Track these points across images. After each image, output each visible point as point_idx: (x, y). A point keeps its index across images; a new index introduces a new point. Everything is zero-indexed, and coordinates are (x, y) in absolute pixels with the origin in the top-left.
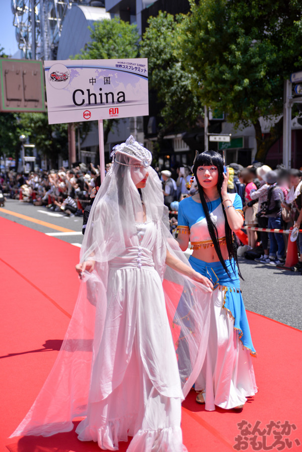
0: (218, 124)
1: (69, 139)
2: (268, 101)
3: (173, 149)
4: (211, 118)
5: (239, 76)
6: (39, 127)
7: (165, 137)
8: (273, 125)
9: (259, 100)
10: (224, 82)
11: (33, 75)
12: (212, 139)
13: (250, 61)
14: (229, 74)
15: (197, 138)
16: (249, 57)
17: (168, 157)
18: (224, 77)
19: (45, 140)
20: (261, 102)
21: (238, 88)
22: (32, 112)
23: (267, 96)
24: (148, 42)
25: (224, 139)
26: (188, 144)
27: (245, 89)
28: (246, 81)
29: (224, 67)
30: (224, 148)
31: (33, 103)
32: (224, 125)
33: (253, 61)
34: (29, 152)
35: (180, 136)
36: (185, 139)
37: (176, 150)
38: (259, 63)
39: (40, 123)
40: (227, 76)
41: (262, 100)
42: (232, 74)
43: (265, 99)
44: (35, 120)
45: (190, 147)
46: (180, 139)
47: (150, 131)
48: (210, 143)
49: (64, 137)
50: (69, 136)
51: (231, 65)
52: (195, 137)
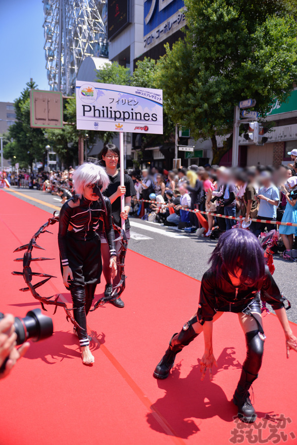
0: (185, 140)
1: (79, 149)
2: (222, 121)
3: (153, 158)
4: (180, 135)
5: (201, 101)
6: (59, 139)
7: (146, 149)
8: (226, 140)
9: (216, 120)
10: (189, 105)
11: (55, 102)
12: (180, 149)
13: (209, 90)
14: (193, 100)
15: (170, 150)
16: (208, 87)
17: (149, 163)
18: (189, 102)
19: (63, 149)
20: (217, 122)
21: (199, 110)
22: (54, 128)
23: (221, 118)
24: (136, 78)
25: (189, 149)
26: (163, 154)
27: (206, 111)
28: (206, 105)
29: (190, 95)
30: (189, 158)
31: (54, 122)
32: (189, 141)
33: (211, 90)
34: (53, 158)
35: (158, 148)
36: (161, 150)
37: (155, 158)
38: (216, 92)
39: (59, 137)
40: (192, 101)
41: (218, 120)
42: (196, 100)
43: (220, 120)
44: (56, 134)
45: (165, 157)
46: (158, 150)
47: (137, 144)
48: (179, 152)
49: (76, 147)
50: (79, 146)
51: (194, 93)
52: (169, 149)
